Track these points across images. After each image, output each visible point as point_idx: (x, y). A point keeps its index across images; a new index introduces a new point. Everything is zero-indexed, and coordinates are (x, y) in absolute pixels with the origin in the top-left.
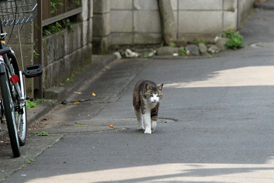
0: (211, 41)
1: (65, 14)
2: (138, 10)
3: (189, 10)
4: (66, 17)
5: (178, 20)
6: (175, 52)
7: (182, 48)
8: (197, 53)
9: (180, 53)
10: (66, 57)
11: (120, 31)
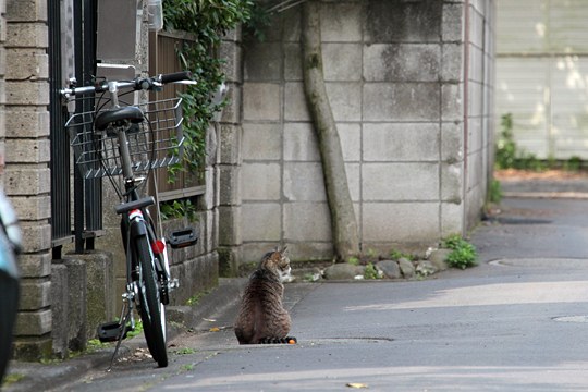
0: (420, 255)
1: (184, 190)
2: (291, 202)
3: (381, 201)
4: (186, 195)
5: (361, 219)
6: (358, 274)
7: (370, 266)
8: (397, 274)
9: (366, 274)
10: (187, 263)
11: (258, 239)
